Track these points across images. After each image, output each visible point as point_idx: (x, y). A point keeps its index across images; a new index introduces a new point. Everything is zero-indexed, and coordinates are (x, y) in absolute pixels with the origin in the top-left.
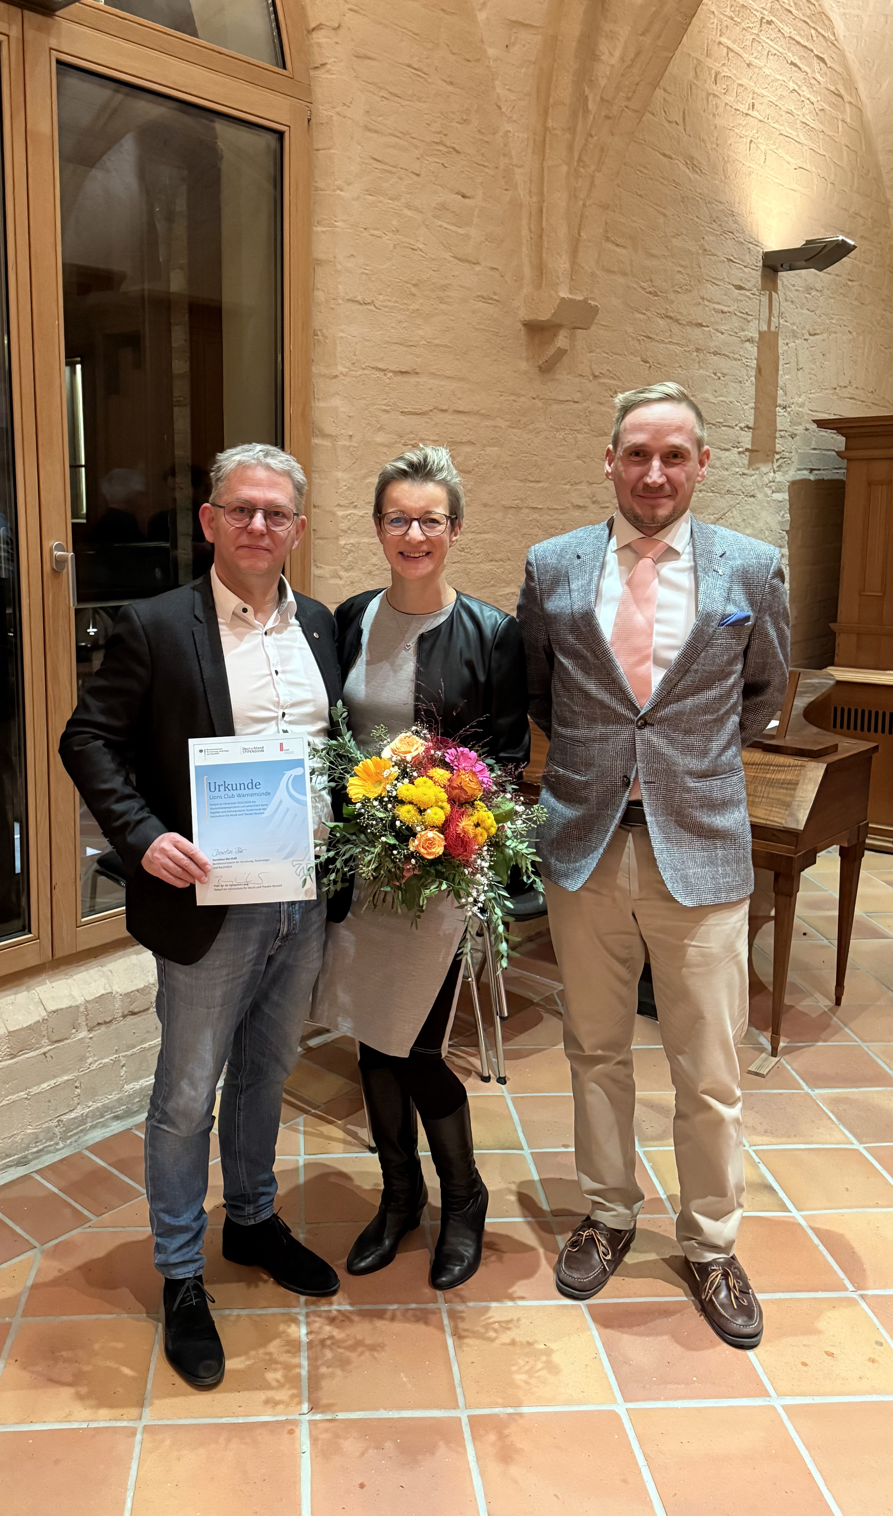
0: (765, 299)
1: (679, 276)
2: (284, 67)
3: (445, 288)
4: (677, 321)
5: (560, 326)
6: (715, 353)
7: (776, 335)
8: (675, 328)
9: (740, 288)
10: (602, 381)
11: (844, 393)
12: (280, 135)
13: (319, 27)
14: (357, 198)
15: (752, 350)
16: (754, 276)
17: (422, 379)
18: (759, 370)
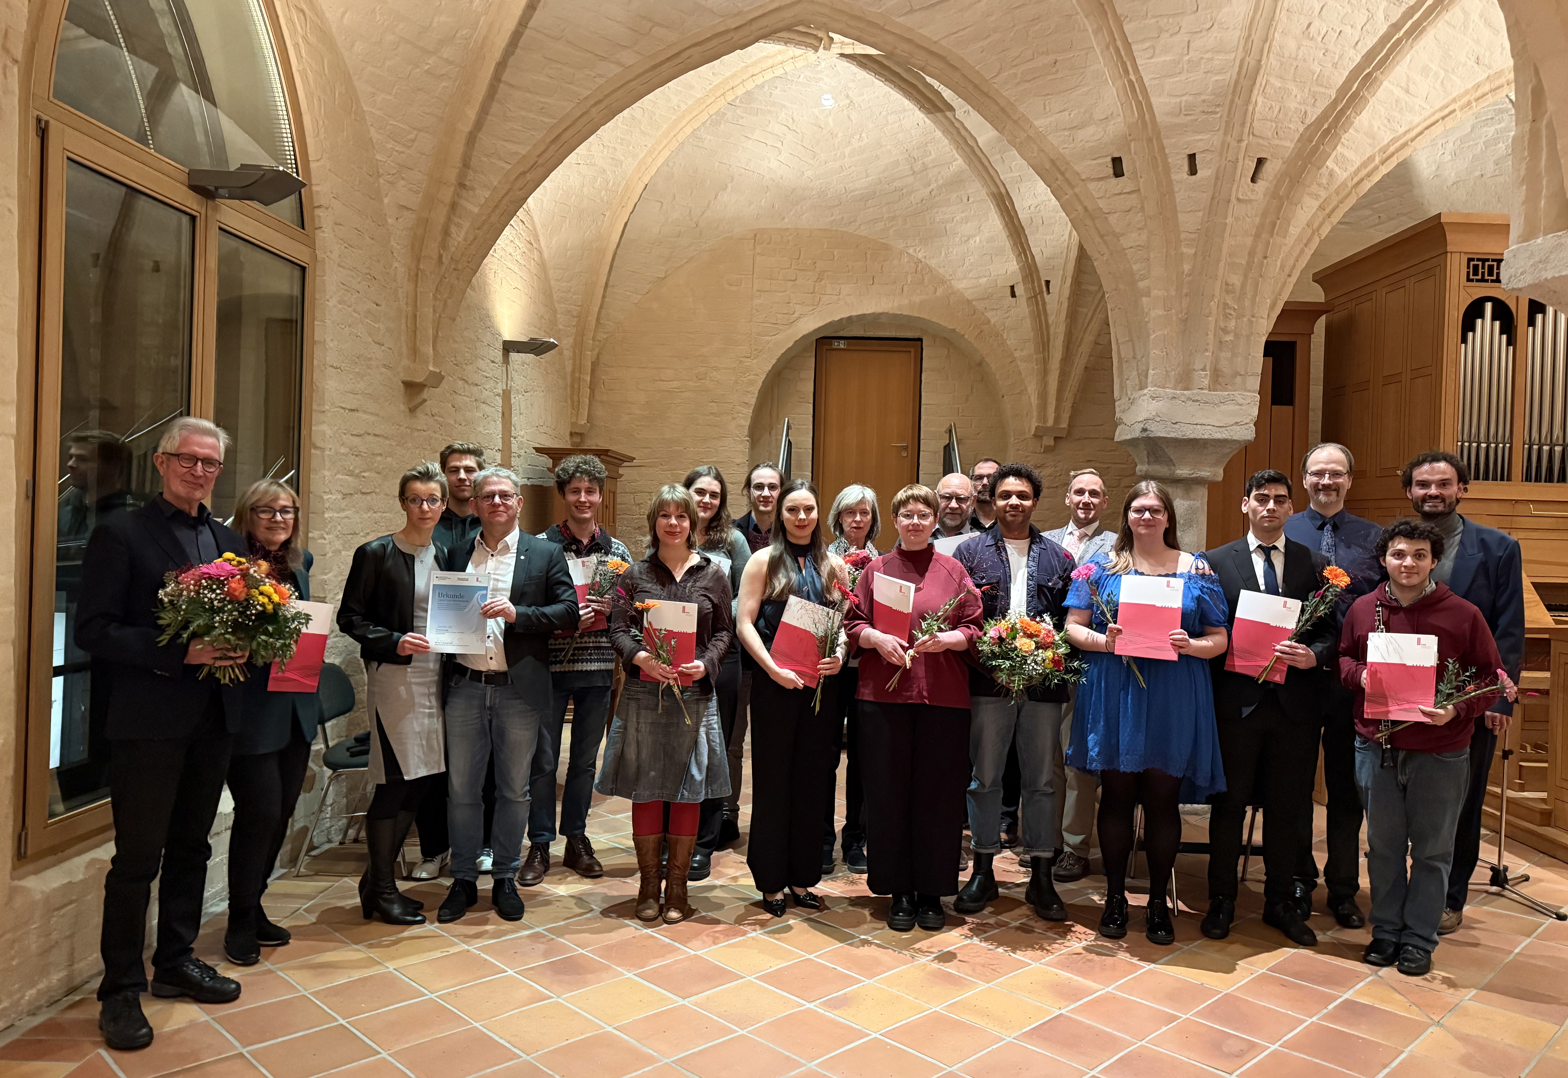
0: (504, 369)
1: (467, 355)
2: (303, 228)
3: (370, 359)
4: (467, 382)
5: (425, 386)
6: (484, 403)
7: (510, 392)
8: (466, 386)
9: (493, 362)
10: (436, 418)
11: (542, 430)
12: (303, 269)
13: (319, 207)
14: (334, 306)
15: (499, 400)
16: (498, 354)
17: (360, 414)
18: (503, 414)
